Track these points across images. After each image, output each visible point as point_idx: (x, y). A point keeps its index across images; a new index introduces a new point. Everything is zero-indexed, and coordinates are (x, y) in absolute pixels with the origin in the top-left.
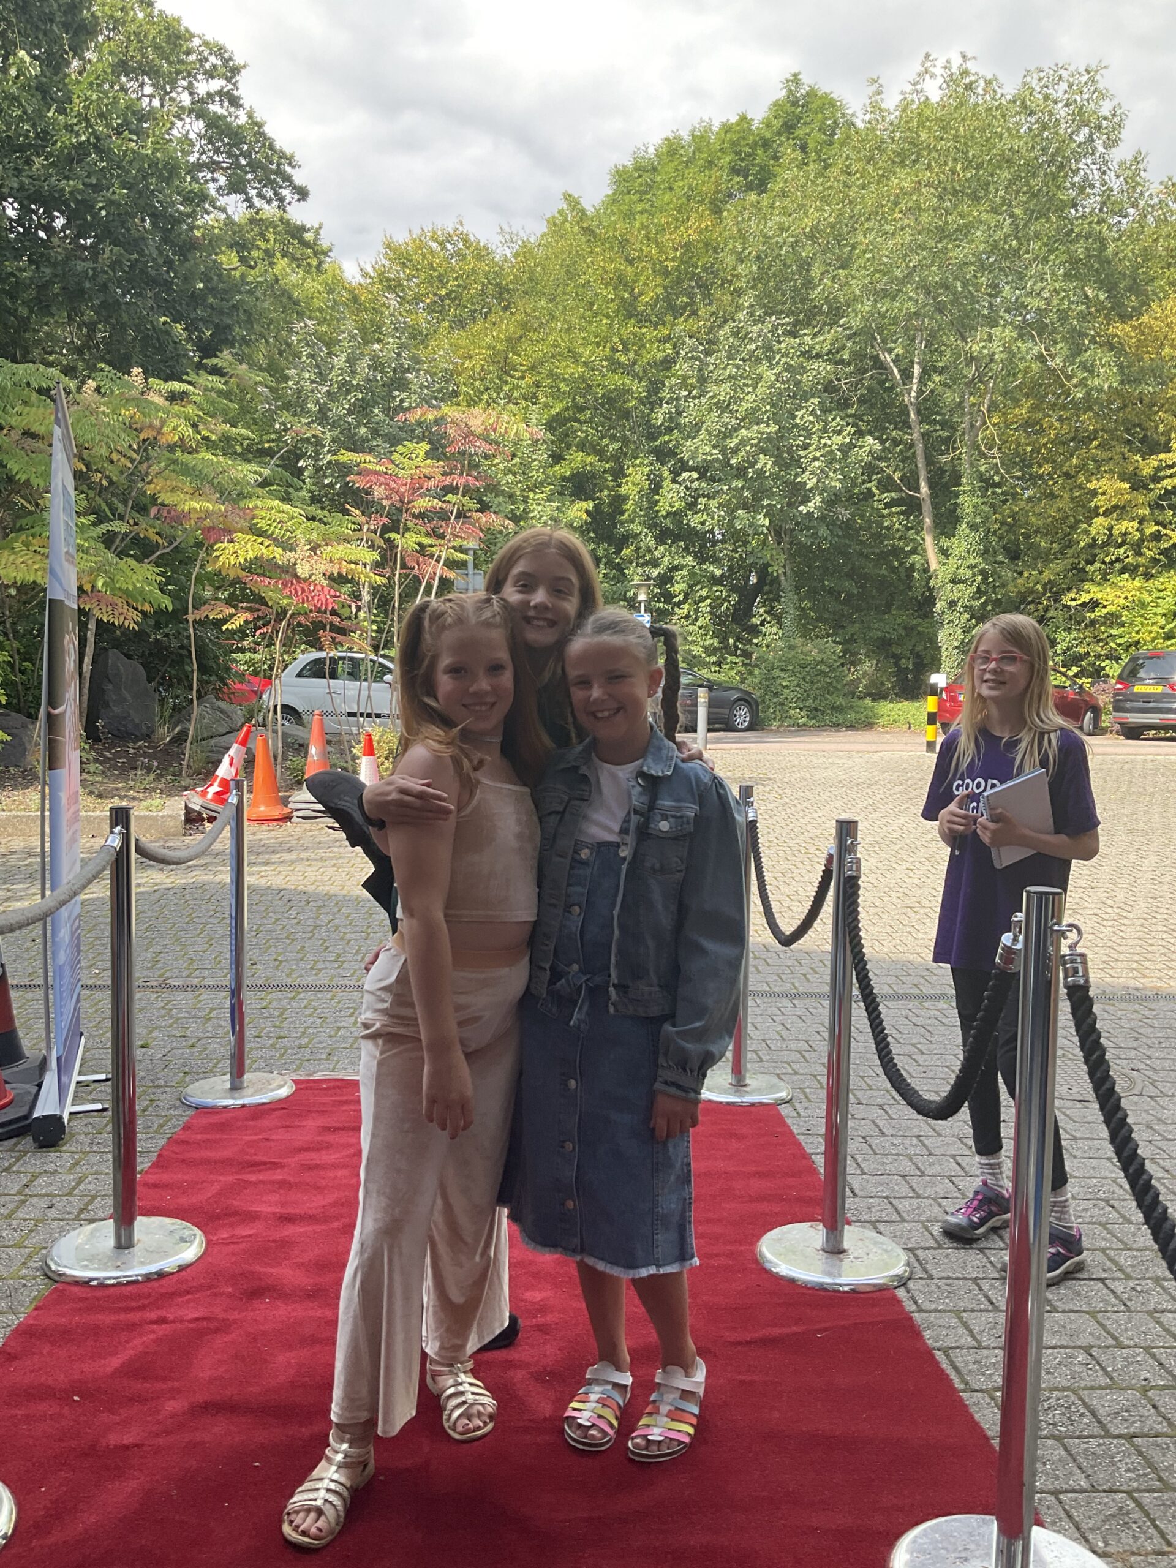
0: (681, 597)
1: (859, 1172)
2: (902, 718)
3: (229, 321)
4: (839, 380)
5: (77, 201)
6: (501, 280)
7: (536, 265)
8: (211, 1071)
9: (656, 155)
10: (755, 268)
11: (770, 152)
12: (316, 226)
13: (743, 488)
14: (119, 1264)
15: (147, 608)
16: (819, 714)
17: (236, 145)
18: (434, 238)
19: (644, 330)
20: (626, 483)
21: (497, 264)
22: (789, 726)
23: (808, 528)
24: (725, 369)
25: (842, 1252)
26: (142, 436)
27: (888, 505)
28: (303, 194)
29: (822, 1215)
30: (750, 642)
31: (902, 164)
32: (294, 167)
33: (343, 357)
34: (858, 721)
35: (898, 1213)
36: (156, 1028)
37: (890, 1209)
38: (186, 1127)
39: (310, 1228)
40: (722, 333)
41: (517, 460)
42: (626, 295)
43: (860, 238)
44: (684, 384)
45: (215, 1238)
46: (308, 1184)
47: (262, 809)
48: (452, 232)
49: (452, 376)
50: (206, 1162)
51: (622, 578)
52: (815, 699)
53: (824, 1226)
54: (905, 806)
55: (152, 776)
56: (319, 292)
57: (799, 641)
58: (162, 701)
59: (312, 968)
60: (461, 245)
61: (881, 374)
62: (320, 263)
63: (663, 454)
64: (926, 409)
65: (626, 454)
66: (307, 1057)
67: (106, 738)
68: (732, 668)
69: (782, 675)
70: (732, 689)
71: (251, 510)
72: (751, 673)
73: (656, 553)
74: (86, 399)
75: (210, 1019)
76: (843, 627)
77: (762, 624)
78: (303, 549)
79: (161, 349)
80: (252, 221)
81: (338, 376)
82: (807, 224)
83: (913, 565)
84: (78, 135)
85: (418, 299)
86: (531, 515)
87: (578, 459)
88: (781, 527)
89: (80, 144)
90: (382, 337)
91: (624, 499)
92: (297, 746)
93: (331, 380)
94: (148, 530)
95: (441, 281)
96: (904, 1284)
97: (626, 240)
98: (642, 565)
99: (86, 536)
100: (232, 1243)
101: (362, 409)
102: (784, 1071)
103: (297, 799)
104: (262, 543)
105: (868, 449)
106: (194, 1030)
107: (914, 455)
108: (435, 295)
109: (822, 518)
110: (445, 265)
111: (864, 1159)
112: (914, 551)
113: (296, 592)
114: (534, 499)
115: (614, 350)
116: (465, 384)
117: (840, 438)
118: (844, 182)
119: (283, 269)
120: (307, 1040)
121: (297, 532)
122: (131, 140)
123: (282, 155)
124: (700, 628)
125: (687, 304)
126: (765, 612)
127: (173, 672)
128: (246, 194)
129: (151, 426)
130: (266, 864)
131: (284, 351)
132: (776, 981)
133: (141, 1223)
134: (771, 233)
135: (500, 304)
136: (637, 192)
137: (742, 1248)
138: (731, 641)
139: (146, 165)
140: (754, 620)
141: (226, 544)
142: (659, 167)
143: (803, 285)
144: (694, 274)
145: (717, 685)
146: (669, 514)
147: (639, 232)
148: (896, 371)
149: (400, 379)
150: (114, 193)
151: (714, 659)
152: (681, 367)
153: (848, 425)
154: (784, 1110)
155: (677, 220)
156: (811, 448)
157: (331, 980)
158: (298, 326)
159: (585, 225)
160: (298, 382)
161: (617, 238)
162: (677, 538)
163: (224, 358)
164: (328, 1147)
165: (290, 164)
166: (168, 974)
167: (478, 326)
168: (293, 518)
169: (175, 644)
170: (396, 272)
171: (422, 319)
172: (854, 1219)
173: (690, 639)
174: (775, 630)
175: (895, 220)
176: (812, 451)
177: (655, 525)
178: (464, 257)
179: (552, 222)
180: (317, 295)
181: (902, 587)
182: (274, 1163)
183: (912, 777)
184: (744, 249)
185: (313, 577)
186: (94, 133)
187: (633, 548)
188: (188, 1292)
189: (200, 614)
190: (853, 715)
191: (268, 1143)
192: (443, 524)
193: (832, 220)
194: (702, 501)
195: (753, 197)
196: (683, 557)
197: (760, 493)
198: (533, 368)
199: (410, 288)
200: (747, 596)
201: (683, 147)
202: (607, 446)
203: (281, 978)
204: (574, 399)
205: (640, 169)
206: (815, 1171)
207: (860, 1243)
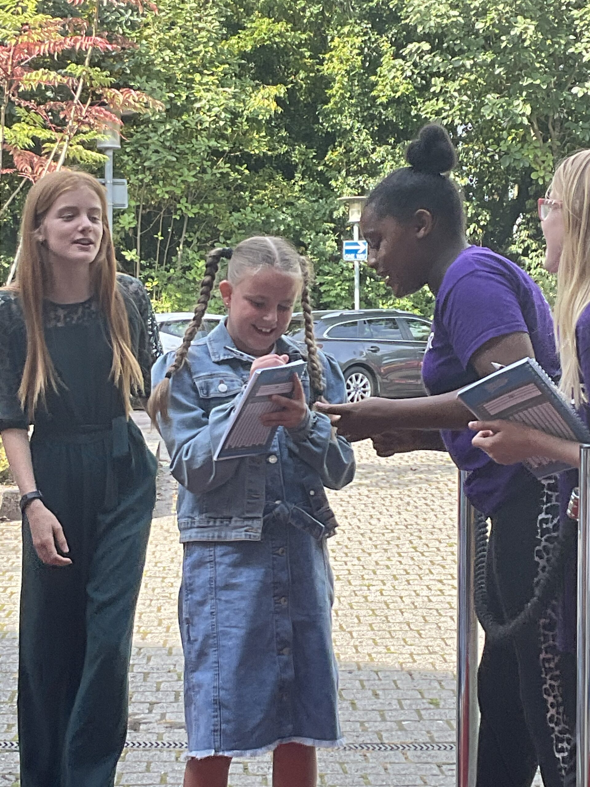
13: (492, 64)
20: (331, 59)
41: (177, 30)
51: (327, 192)
65: (329, 21)
73: (374, 156)
77: (525, 253)
86: (197, 105)
87: (262, 28)
88: (547, 117)
91: (328, 82)
98: (355, 173)
114: (200, 84)
126: (529, 237)
140: (514, 247)
146: (392, 101)
162: (401, 136)
177: (372, 118)
187: (341, 150)
192: (63, 105)
194: (437, 82)
197: (517, 69)
200: (504, 216)
202: (303, 9)
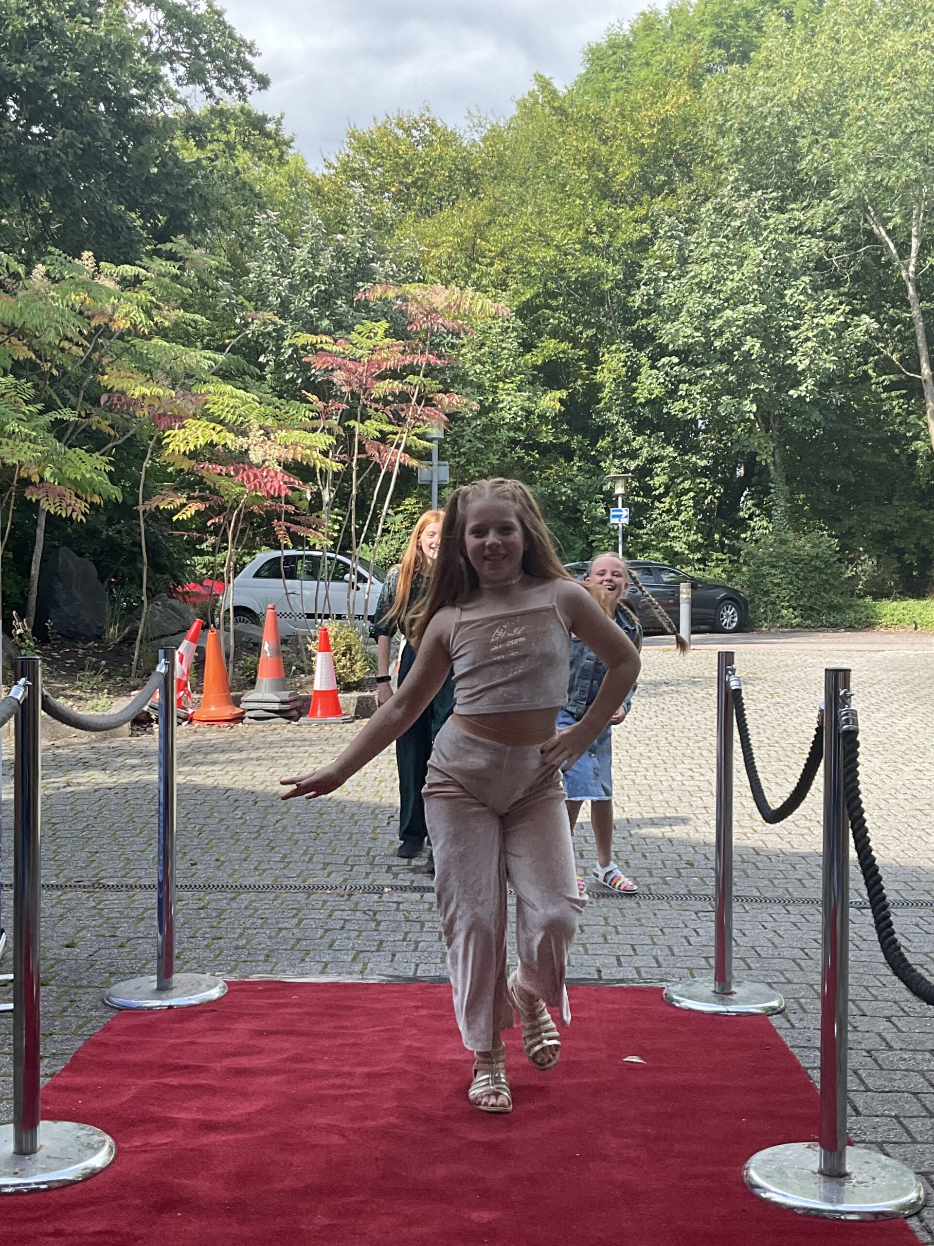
0: (662, 490)
1: (862, 1088)
2: (907, 617)
3: (184, 206)
4: (830, 256)
5: (29, 86)
6: (469, 165)
7: (506, 149)
8: (139, 972)
9: (632, 32)
10: (738, 141)
11: (753, 23)
12: (278, 116)
13: (727, 373)
14: (17, 1170)
15: (97, 499)
16: (814, 614)
17: (196, 34)
18: (400, 126)
19: (620, 211)
20: (602, 370)
21: (465, 149)
22: (782, 627)
23: (799, 414)
24: (707, 247)
25: (844, 1175)
26: (94, 323)
27: (887, 389)
28: (263, 82)
29: (819, 1134)
30: (737, 538)
31: (895, 26)
32: (254, 55)
33: (306, 248)
34: (858, 621)
35: (909, 1133)
36: (84, 928)
37: (900, 1130)
38: (107, 1029)
39: (232, 1137)
40: (703, 210)
41: (485, 349)
42: (601, 175)
43: (852, 104)
44: (662, 266)
45: (128, 1145)
46: (234, 1090)
47: (213, 709)
48: (418, 118)
49: (418, 264)
50: (124, 1064)
51: (598, 472)
52: (810, 597)
53: (821, 1146)
54: (911, 706)
55: (101, 677)
56: (281, 185)
57: (791, 535)
58: (113, 601)
59: (256, 869)
60: (427, 131)
61: (877, 249)
62: (282, 153)
63: (641, 340)
64: (925, 285)
65: (600, 341)
66: (244, 958)
67: (56, 639)
68: (718, 566)
69: (773, 571)
70: (717, 587)
71: (203, 395)
72: (738, 570)
73: (634, 444)
74: (35, 283)
75: (143, 919)
76: (840, 520)
77: (751, 518)
78: (256, 434)
79: (115, 233)
80: (213, 111)
81: (300, 267)
82: (794, 92)
83: (916, 452)
84: (29, 18)
85: (383, 189)
86: (501, 406)
87: (550, 347)
88: (769, 413)
89: (33, 28)
90: (345, 228)
91: (600, 387)
92: (251, 645)
93: (293, 272)
94: (100, 422)
95: (407, 169)
96: (917, 1214)
97: (600, 119)
98: (620, 457)
99: (33, 424)
100: (145, 1151)
101: (324, 301)
102: (776, 980)
103: (249, 698)
104: (214, 429)
105: (864, 328)
106: (124, 930)
107: (914, 336)
108: (401, 183)
109: (815, 402)
110: (411, 152)
111: (869, 1075)
112: (916, 437)
113: (249, 478)
114: (503, 390)
115: (588, 232)
116: (431, 273)
117: (834, 317)
118: (832, 49)
119: (245, 163)
120: (244, 941)
121: (251, 417)
122: (84, 23)
123: (242, 43)
124: (683, 523)
125: (665, 183)
126: (753, 505)
127: (126, 570)
128: (206, 83)
129: (103, 313)
130: (214, 763)
131: (246, 245)
132: (766, 886)
133: (44, 1126)
134: (754, 103)
135: (468, 190)
136: (611, 68)
137: (725, 1169)
138: (717, 536)
139: (98, 47)
140: (741, 514)
141: (176, 431)
142: (635, 44)
143: (789, 157)
144: (672, 151)
145: (701, 583)
146: (648, 402)
147: (614, 110)
148: (892, 246)
149: (364, 268)
150: (66, 75)
151: (698, 556)
152: (660, 247)
153: (841, 303)
154: (776, 1021)
155: (653, 95)
156: (803, 328)
157: (276, 880)
158: (260, 217)
159: (556, 104)
160: (260, 275)
161: (590, 117)
162: (655, 429)
163: (179, 243)
164: (260, 1052)
165: (250, 52)
166: (103, 874)
167: (446, 211)
168: (247, 403)
169: (127, 541)
170: (360, 161)
171: (387, 207)
172: (857, 1139)
173: (672, 534)
174: (765, 523)
175: (889, 84)
176: (805, 331)
177: (633, 414)
178: (431, 143)
179: (522, 105)
180: (279, 188)
181: (903, 477)
182: (199, 1067)
183: (920, 677)
184: (726, 121)
185: (267, 463)
186: (46, 16)
187: (609, 439)
188: (91, 1204)
189: (151, 505)
190: (853, 614)
191: (194, 1047)
192: (404, 406)
193: (820, 87)
194: (684, 387)
195: (734, 68)
196: (663, 448)
197: (746, 377)
198: (502, 254)
199: (374, 177)
200: (733, 490)
201: (660, 22)
202: (581, 333)
203: (222, 877)
204: (545, 284)
205: (614, 46)
206: (811, 1086)
207: (866, 1166)
